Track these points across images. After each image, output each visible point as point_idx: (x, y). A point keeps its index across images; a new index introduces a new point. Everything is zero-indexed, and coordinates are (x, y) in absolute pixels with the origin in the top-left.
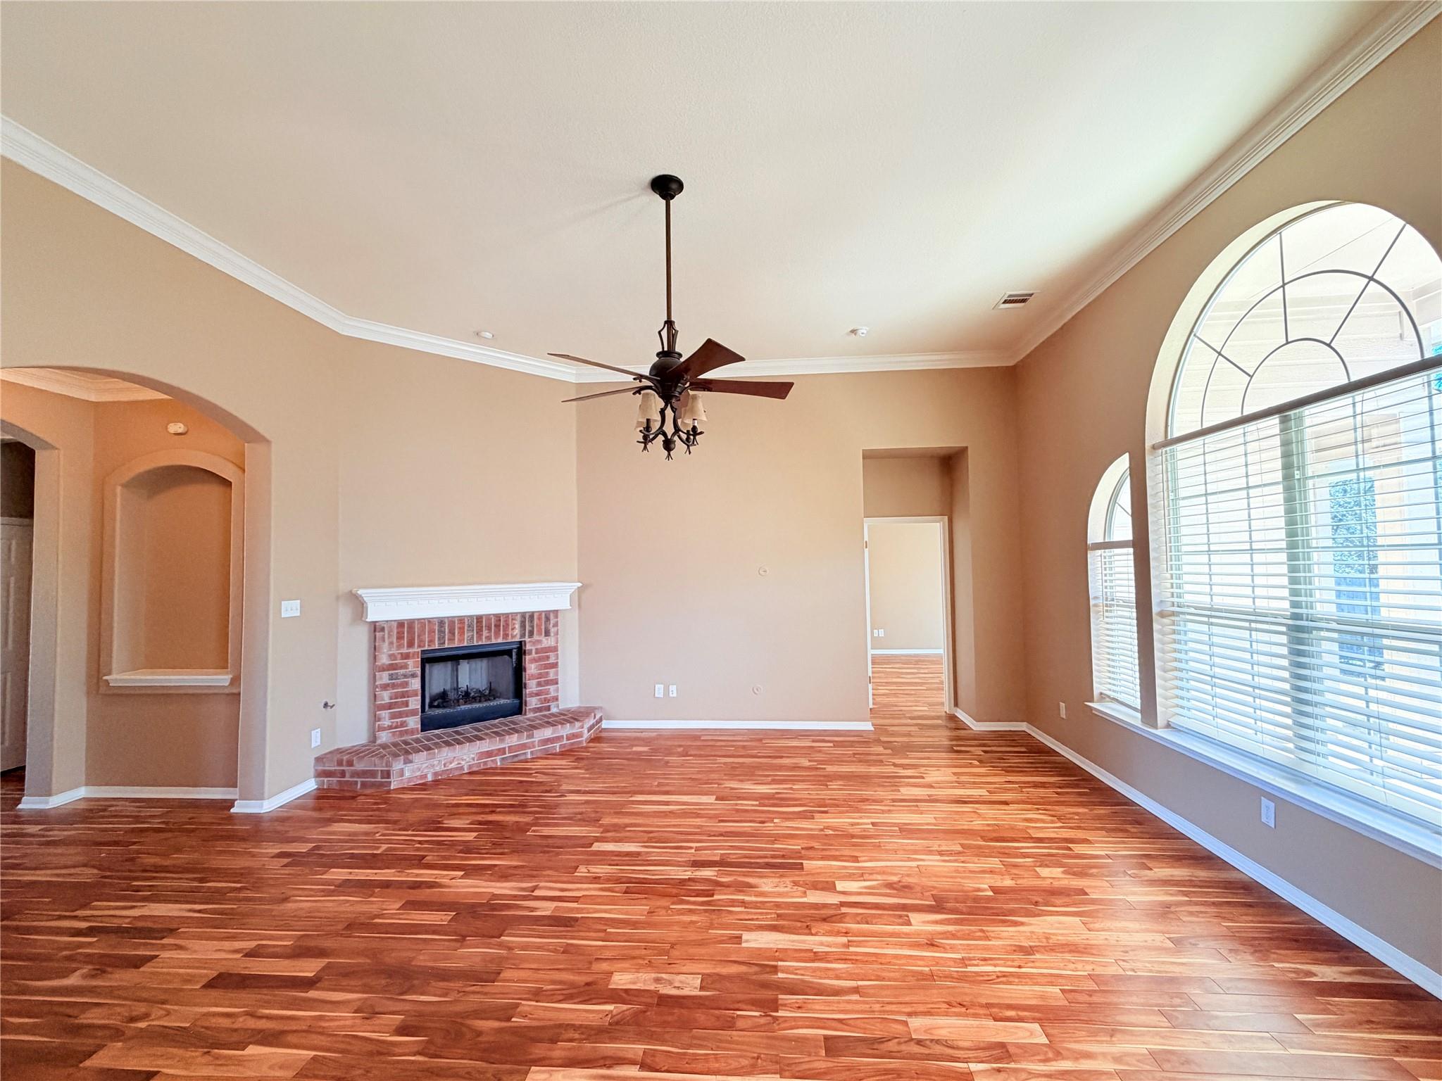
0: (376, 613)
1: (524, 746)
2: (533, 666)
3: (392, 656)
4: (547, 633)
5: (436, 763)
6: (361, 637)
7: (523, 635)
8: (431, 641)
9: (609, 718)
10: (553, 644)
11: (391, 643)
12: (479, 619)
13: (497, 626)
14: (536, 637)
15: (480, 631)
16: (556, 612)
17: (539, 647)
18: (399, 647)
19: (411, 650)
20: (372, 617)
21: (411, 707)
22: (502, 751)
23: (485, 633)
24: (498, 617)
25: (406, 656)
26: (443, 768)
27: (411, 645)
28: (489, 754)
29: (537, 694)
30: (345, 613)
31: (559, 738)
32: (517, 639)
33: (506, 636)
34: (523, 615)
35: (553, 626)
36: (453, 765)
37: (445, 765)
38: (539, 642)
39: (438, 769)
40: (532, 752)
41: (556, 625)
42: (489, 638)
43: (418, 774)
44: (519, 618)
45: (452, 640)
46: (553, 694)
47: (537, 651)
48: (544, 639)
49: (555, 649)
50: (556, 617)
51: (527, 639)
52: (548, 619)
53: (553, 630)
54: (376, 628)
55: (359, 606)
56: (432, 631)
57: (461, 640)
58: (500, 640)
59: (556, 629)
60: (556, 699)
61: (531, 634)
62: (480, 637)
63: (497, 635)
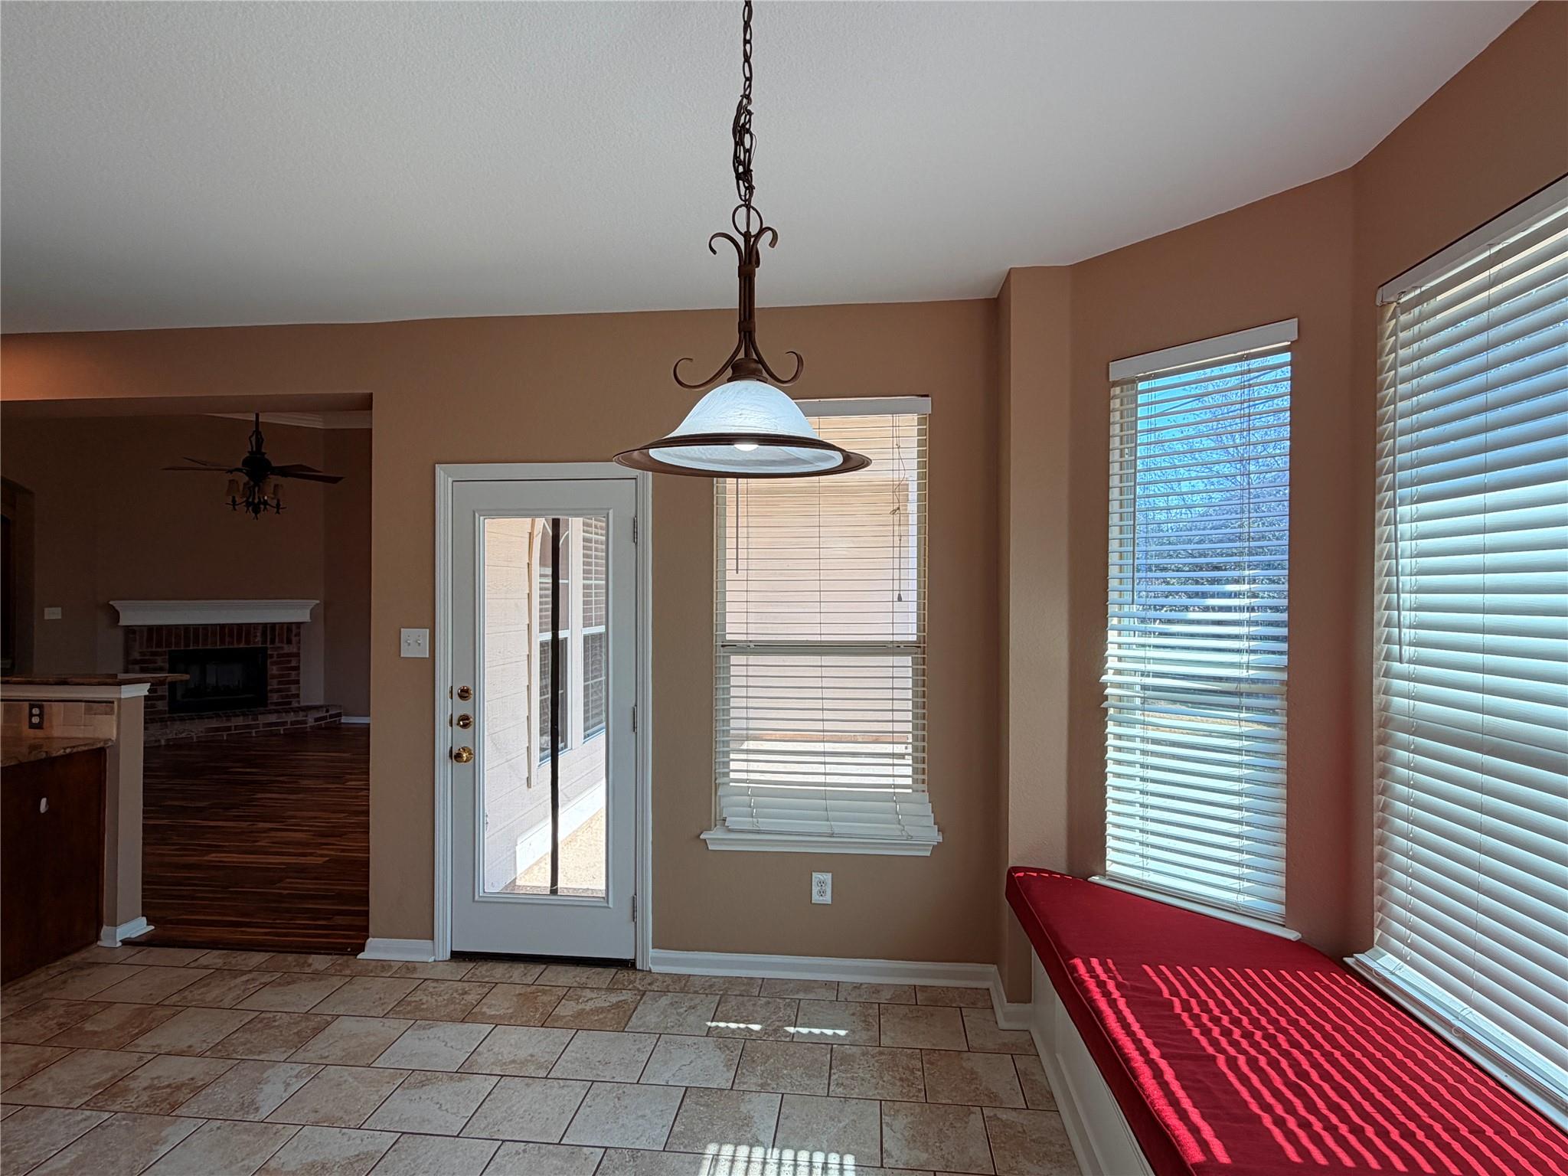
0: (125, 620)
2: (274, 668)
3: (142, 654)
4: (289, 642)
5: (168, 732)
6: (119, 637)
7: (264, 642)
8: (177, 644)
9: (347, 715)
10: (295, 650)
11: (142, 644)
12: (222, 627)
13: (240, 634)
14: (277, 644)
15: (222, 637)
16: (299, 625)
17: (282, 652)
18: (149, 646)
19: (159, 650)
20: (123, 622)
22: (229, 729)
23: (227, 640)
24: (240, 626)
25: (156, 654)
26: (174, 737)
27: (159, 645)
28: (217, 729)
29: (279, 691)
30: (103, 619)
31: (284, 724)
32: (259, 645)
33: (248, 642)
34: (265, 625)
36: (183, 735)
37: (176, 734)
38: (282, 648)
39: (170, 737)
41: (298, 634)
42: (231, 644)
44: (260, 628)
45: (196, 643)
46: (294, 692)
47: (279, 656)
48: (285, 646)
49: (297, 655)
50: (299, 628)
51: (268, 645)
52: (290, 629)
53: (294, 639)
54: (130, 630)
55: (115, 615)
56: (178, 636)
57: (205, 644)
58: (242, 646)
59: (297, 638)
60: (298, 696)
61: (273, 642)
62: (222, 642)
63: (239, 641)
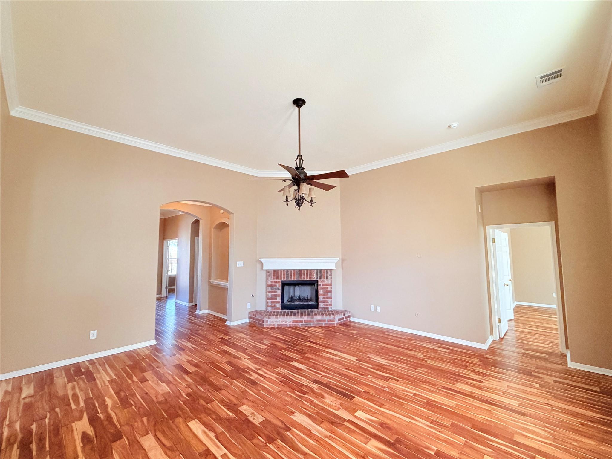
0: (265, 267)
1: (310, 321)
2: (321, 290)
3: (272, 282)
4: (327, 278)
5: (278, 321)
6: (264, 273)
7: (317, 278)
8: (284, 278)
9: (353, 317)
10: (329, 282)
11: (271, 277)
12: (301, 271)
13: (307, 274)
14: (322, 279)
15: (301, 276)
16: (331, 270)
17: (324, 283)
18: (274, 279)
19: (278, 280)
21: (277, 300)
22: (301, 321)
23: (303, 276)
24: (307, 270)
25: (276, 282)
26: (280, 323)
27: (277, 278)
28: (297, 321)
29: (323, 302)
31: (325, 321)
32: (315, 279)
33: (310, 278)
34: (317, 270)
35: (330, 276)
36: (284, 323)
37: (281, 322)
39: (278, 323)
40: (313, 324)
41: (331, 275)
42: (304, 278)
43: (272, 323)
44: (315, 271)
45: (291, 278)
46: (329, 303)
47: (323, 285)
48: (326, 280)
49: (331, 285)
50: (331, 272)
51: (319, 280)
52: (327, 272)
54: (268, 272)
55: (262, 265)
56: (284, 274)
57: (294, 278)
58: (308, 279)
59: (331, 277)
60: (331, 305)
61: (320, 278)
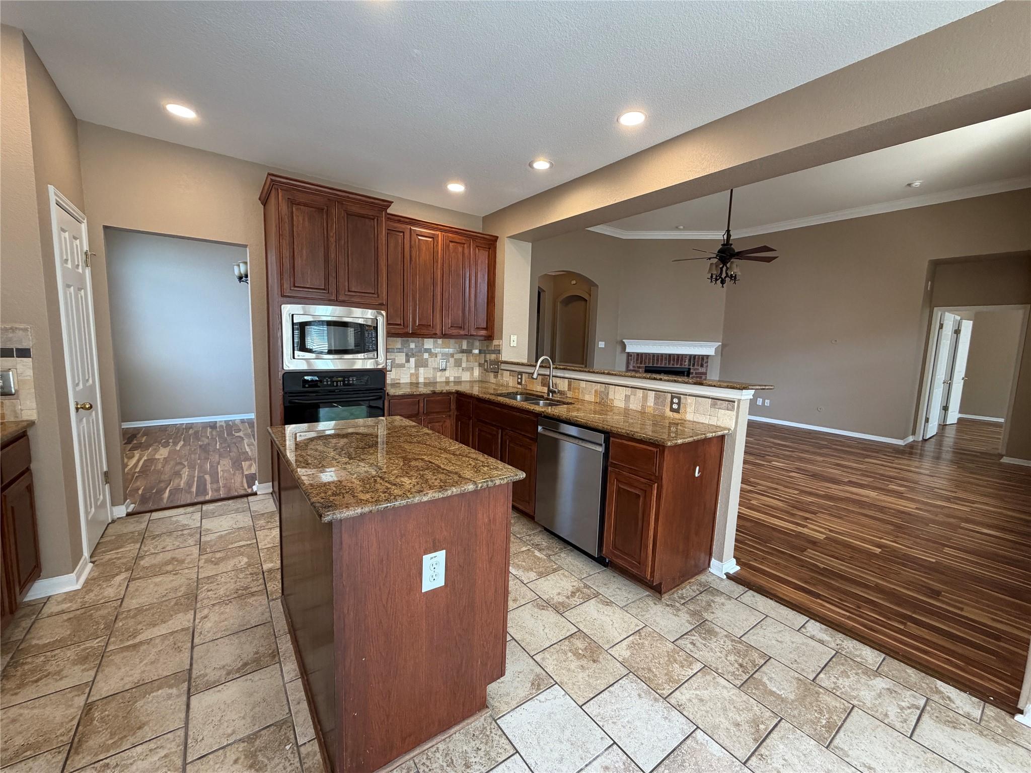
0: (629, 349)
3: (634, 367)
4: (702, 366)
6: (624, 357)
7: (689, 365)
8: (649, 363)
10: (704, 371)
11: (634, 362)
12: (670, 355)
13: (678, 360)
14: (696, 367)
15: (669, 361)
16: (708, 356)
18: (637, 363)
19: (641, 365)
20: (628, 350)
23: (672, 362)
24: (678, 355)
25: (639, 367)
27: (641, 363)
30: (619, 348)
32: (687, 367)
33: (682, 364)
34: (690, 356)
38: (698, 369)
41: (707, 362)
42: (673, 364)
44: (688, 357)
45: (657, 363)
47: (696, 373)
48: (699, 368)
49: (705, 374)
50: (707, 358)
51: (691, 367)
52: (703, 359)
53: (705, 365)
54: (629, 354)
55: (624, 346)
56: (650, 359)
57: (661, 364)
58: (678, 366)
59: (707, 364)
61: (694, 365)
62: (669, 364)
63: (677, 364)
